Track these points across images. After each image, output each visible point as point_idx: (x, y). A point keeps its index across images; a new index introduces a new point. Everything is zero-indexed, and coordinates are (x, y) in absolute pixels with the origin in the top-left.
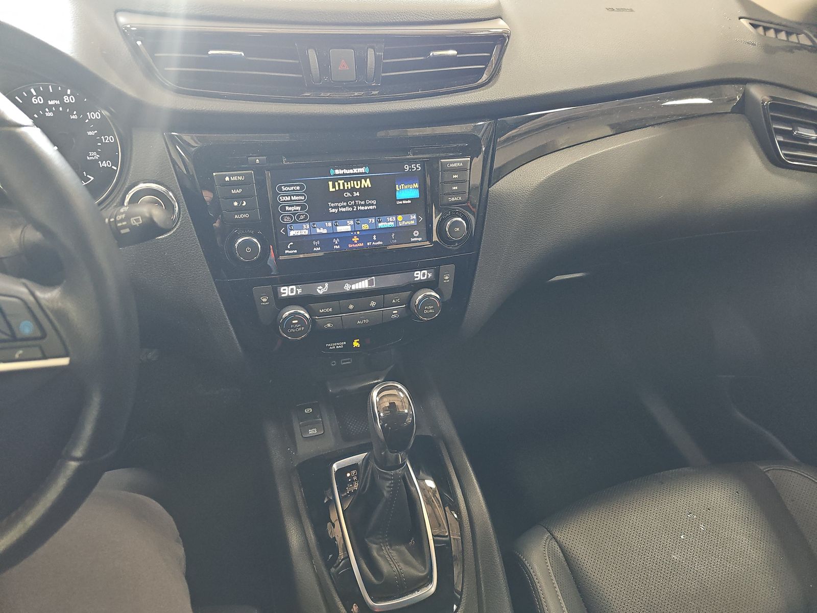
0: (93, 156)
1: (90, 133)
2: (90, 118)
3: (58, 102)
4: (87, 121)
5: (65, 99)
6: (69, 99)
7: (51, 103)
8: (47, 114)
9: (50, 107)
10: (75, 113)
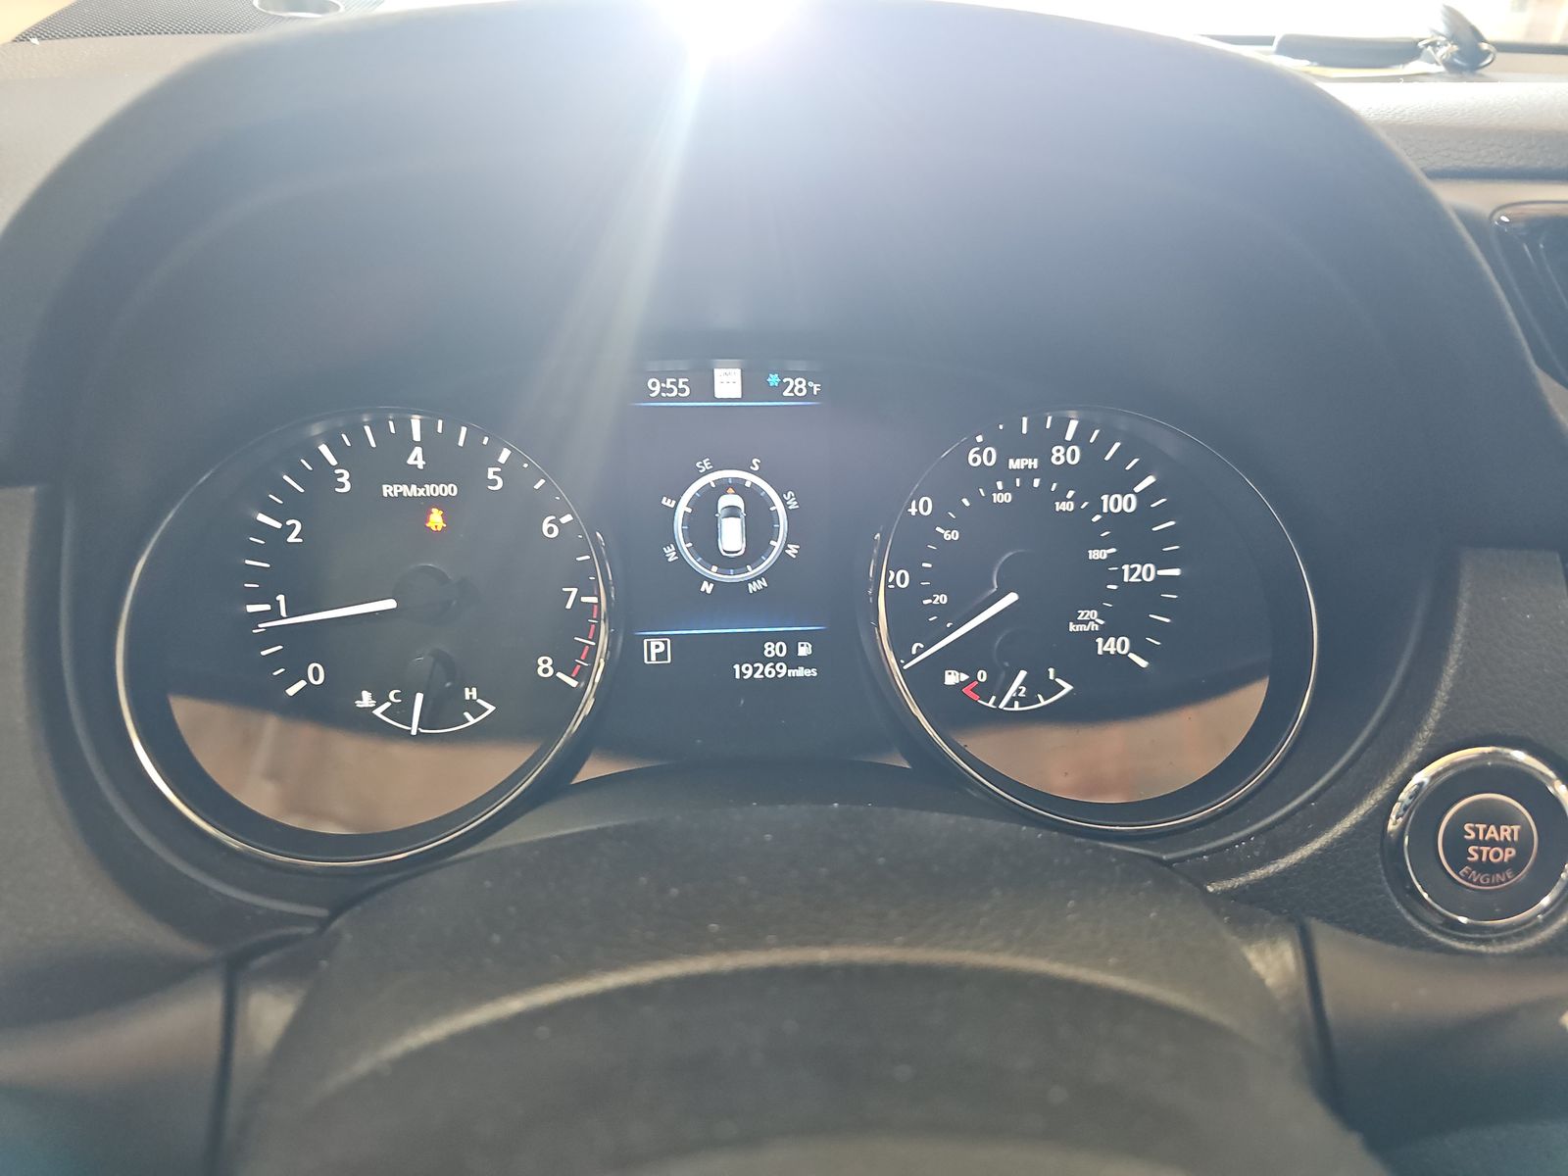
0: (1086, 622)
1: (1096, 554)
2: (1105, 510)
3: (1033, 463)
4: (1097, 518)
5: (1056, 455)
6: (1065, 454)
7: (1015, 464)
8: (996, 498)
9: (1009, 476)
10: (1070, 494)
